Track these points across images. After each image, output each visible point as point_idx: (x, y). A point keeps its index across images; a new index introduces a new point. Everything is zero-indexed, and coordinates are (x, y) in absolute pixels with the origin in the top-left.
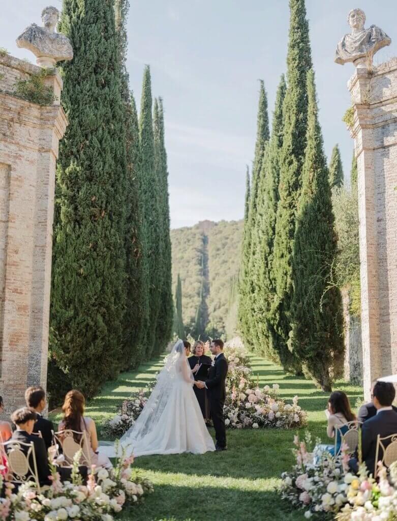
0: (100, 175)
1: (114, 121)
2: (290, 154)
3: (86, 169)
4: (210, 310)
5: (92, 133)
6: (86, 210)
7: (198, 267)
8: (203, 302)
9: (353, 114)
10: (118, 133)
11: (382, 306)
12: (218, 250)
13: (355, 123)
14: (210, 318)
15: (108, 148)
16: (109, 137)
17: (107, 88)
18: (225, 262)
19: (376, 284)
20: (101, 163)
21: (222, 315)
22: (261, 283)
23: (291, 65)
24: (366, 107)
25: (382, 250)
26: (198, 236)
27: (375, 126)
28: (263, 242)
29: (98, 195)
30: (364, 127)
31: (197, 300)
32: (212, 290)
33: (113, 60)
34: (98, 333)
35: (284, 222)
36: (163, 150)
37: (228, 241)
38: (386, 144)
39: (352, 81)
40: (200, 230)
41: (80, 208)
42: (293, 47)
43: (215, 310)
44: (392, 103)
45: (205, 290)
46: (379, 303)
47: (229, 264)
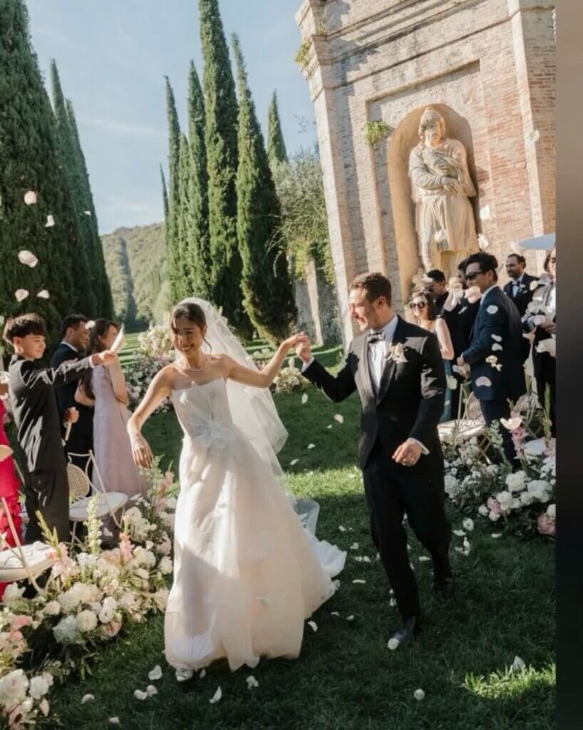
0: (26, 150)
1: (31, 90)
2: (215, 133)
3: (8, 145)
4: (137, 301)
5: (8, 104)
6: (16, 191)
7: (121, 267)
8: (130, 296)
9: (308, 49)
10: (38, 103)
11: (358, 257)
12: (136, 251)
13: (310, 59)
14: (138, 308)
15: (30, 120)
16: (28, 108)
17: (16, 50)
18: (143, 261)
19: (349, 234)
20: (25, 137)
21: (148, 305)
22: (196, 264)
23: (205, 40)
24: (323, 38)
25: (352, 199)
26: (117, 241)
27: (333, 61)
28: (193, 226)
29: (27, 173)
30: (322, 63)
31: (125, 295)
32: (136, 285)
33: (18, 19)
34: (52, 322)
35: (217, 200)
36: (80, 152)
37: (144, 243)
38: (349, 80)
39: (303, 12)
40: (118, 236)
41: (9, 190)
42: (204, 20)
43: (141, 302)
44: (352, 31)
45: (130, 286)
46: (355, 254)
47: (147, 262)
